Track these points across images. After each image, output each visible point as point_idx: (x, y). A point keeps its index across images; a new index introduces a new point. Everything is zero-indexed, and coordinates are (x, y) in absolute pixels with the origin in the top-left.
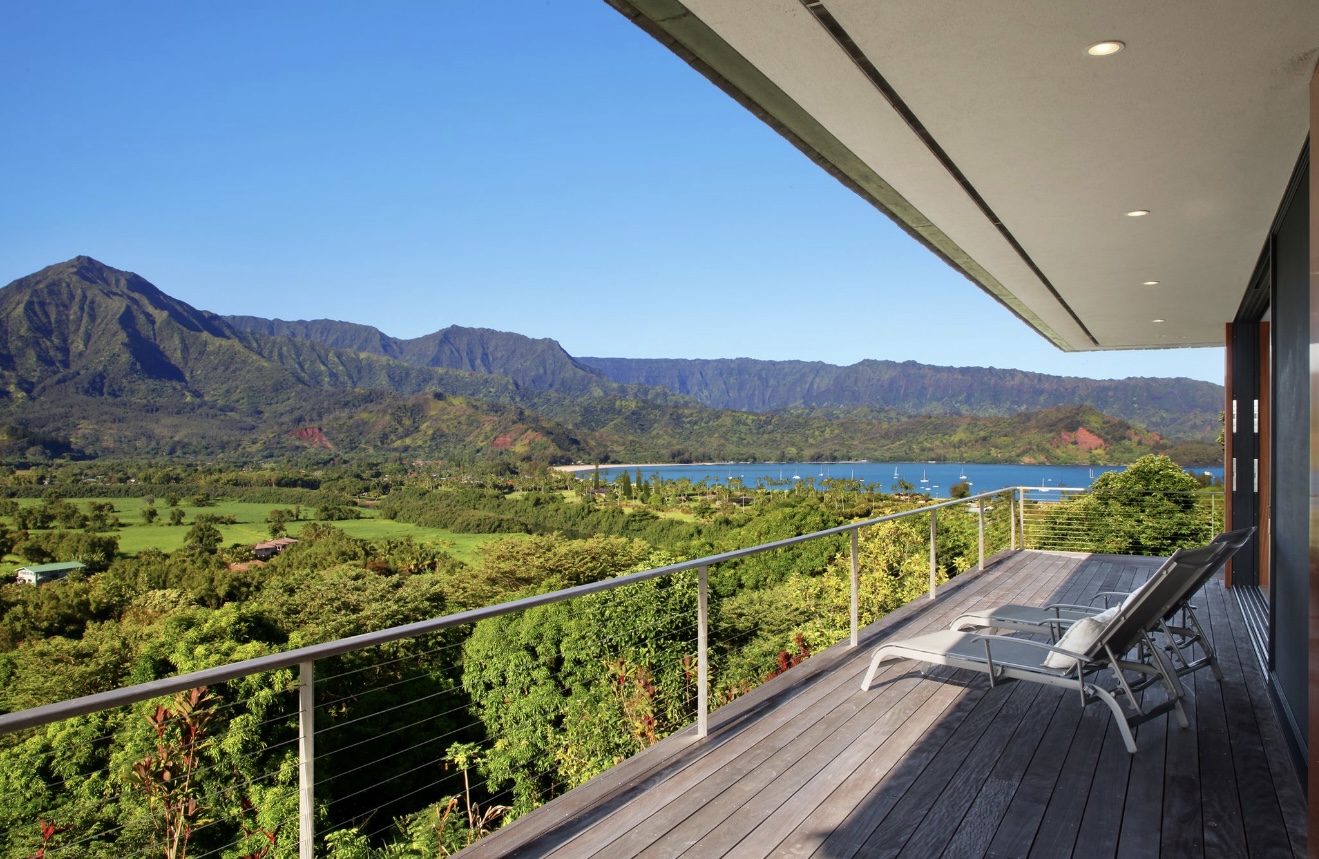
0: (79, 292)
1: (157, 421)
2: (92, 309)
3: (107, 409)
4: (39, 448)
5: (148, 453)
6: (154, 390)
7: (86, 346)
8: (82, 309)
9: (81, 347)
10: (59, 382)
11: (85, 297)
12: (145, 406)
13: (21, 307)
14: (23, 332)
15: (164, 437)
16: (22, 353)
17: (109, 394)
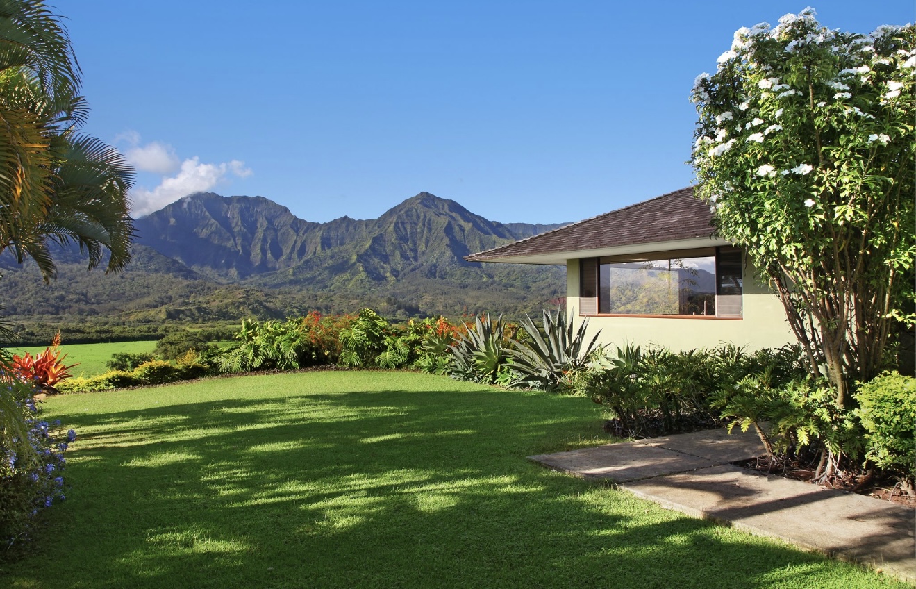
0: (422, 214)
1: (467, 294)
2: (429, 224)
3: (438, 286)
4: (402, 311)
5: (462, 314)
6: (464, 274)
7: (426, 247)
8: (424, 225)
9: (424, 248)
10: (413, 270)
11: (425, 217)
12: (460, 284)
13: (393, 225)
14: (393, 241)
15: (471, 304)
16: (393, 254)
17: (439, 277)
